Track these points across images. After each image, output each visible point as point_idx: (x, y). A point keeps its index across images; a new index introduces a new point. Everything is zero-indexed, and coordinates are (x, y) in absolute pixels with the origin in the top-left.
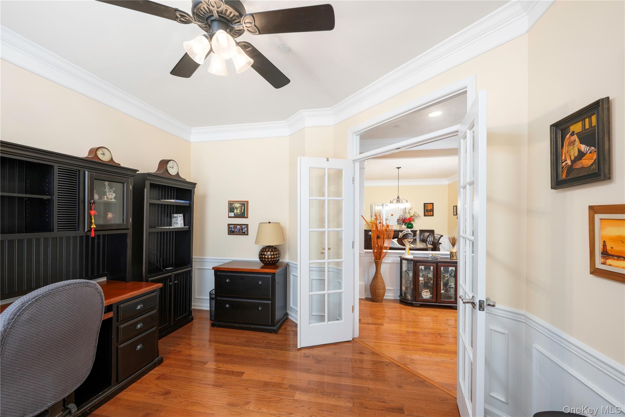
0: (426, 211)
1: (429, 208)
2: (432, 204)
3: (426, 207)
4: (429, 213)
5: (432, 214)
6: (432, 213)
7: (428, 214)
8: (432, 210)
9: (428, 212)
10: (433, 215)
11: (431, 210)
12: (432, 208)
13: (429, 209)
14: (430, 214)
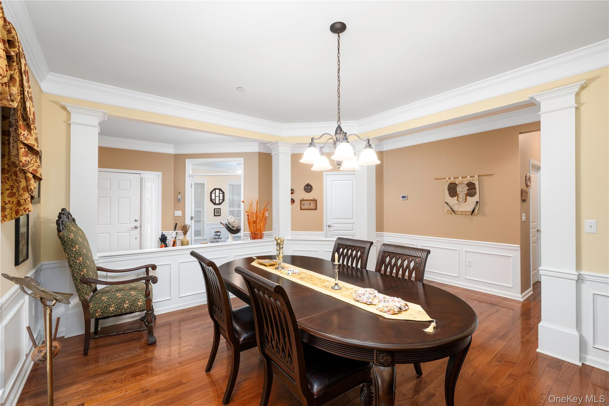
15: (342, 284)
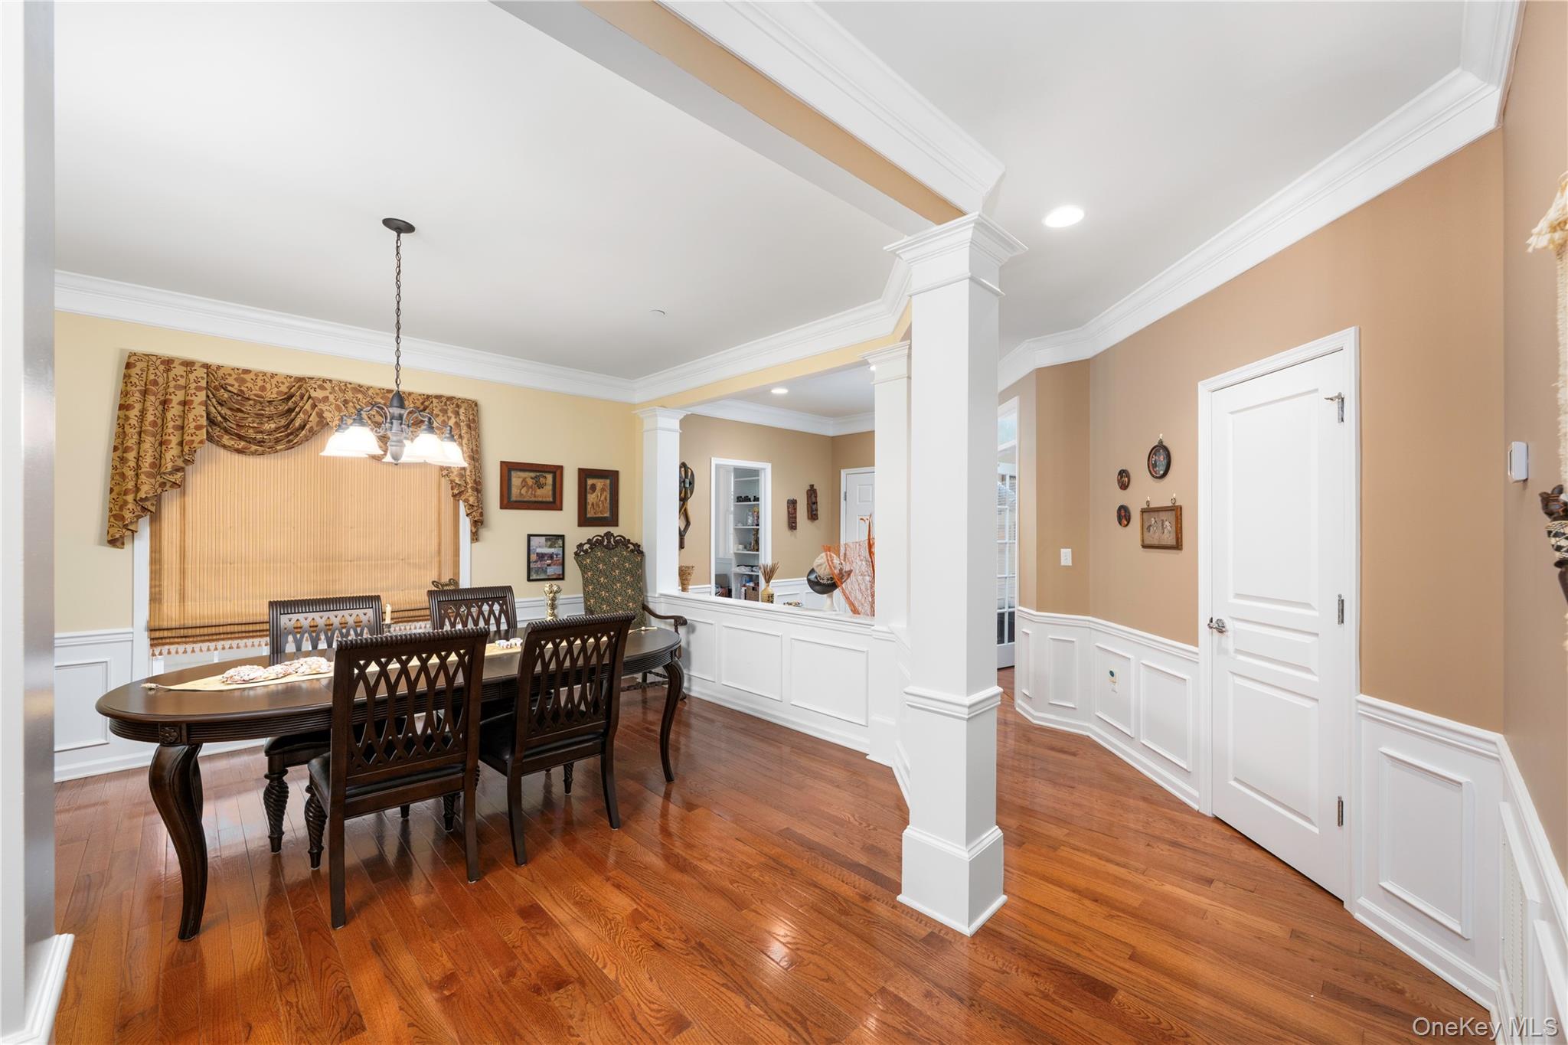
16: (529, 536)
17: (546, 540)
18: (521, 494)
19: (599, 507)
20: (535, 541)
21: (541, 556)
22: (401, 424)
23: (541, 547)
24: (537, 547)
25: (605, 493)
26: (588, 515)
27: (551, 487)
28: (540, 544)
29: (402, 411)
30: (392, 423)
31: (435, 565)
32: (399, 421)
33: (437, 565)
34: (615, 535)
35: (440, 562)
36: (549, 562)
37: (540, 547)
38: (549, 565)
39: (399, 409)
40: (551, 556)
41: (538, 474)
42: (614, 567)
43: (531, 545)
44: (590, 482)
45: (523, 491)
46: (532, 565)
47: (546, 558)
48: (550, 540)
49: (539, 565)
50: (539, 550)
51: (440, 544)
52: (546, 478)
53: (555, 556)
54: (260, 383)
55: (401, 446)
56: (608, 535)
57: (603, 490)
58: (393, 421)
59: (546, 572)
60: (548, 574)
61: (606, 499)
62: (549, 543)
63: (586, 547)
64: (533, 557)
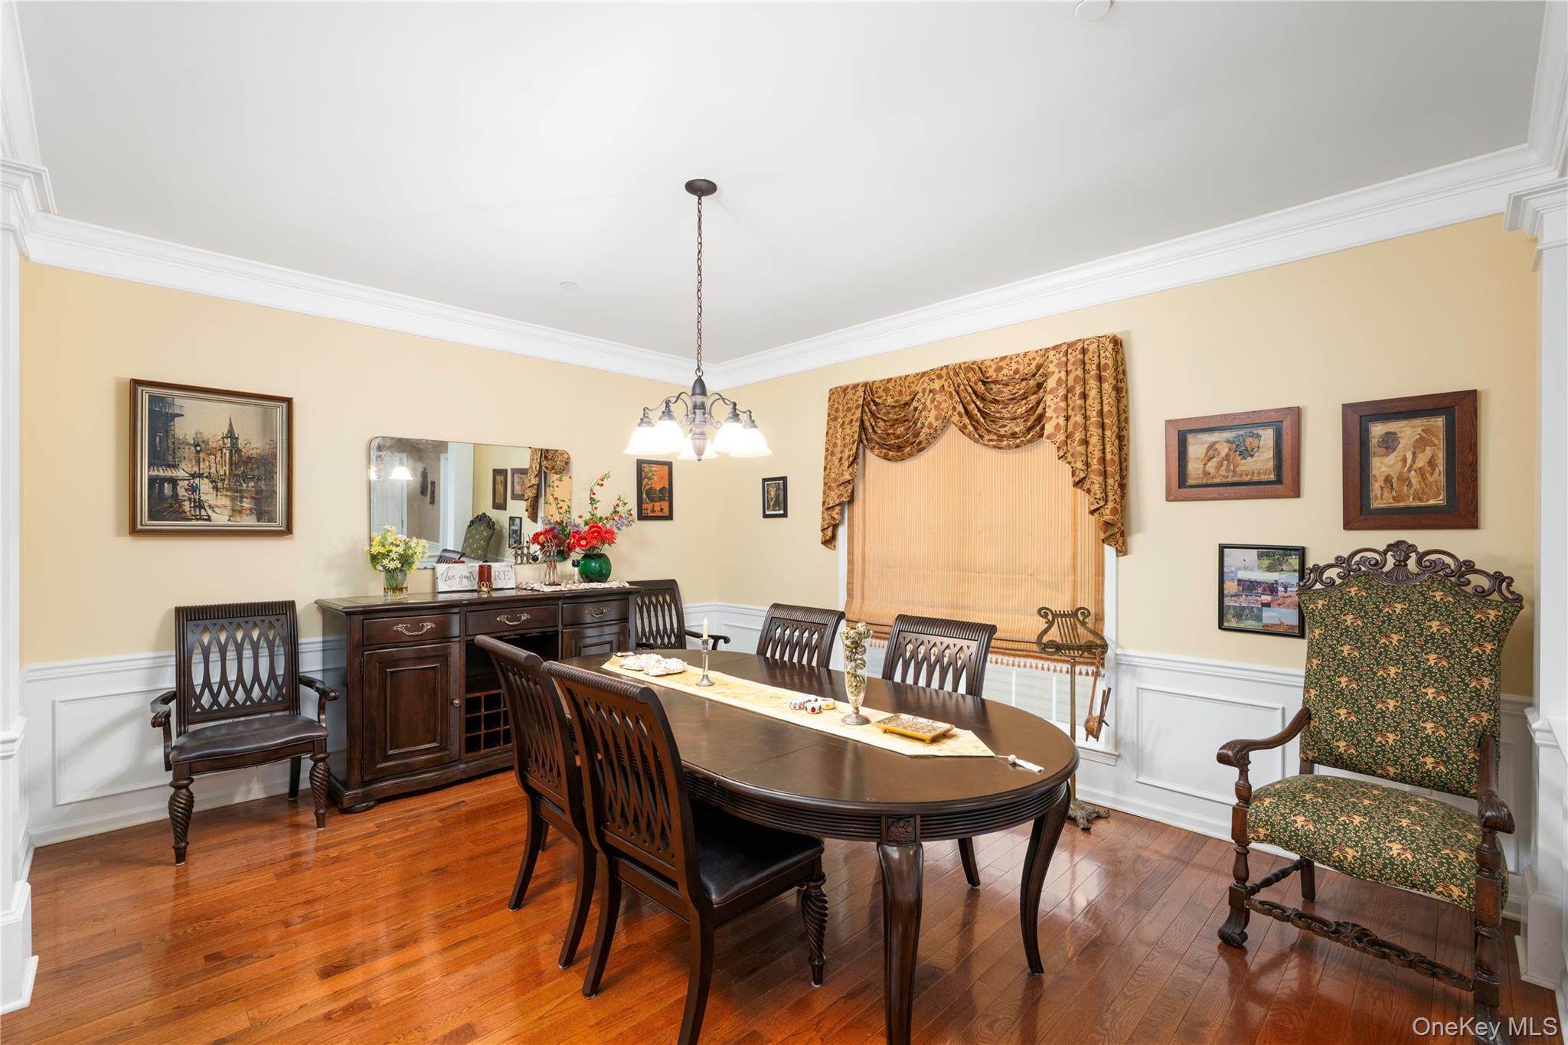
0: (644, 496)
1: (657, 484)
2: (667, 467)
3: (646, 477)
4: (657, 506)
5: (666, 512)
6: (665, 505)
7: (653, 511)
8: (667, 494)
9: (652, 500)
10: (670, 517)
11: (662, 490)
12: (667, 486)
13: (658, 487)
14: (662, 510)
15: (714, 675)
16: (1222, 548)
17: (1260, 556)
18: (1206, 474)
19: (1410, 485)
20: (1232, 558)
21: (1249, 586)
22: (704, 414)
23: (1247, 567)
24: (1239, 569)
25: (1429, 451)
26: (1375, 504)
27: (1270, 454)
28: (1247, 564)
29: (704, 399)
30: (695, 413)
31: (1069, 585)
32: (703, 411)
33: (1071, 585)
34: (1421, 550)
35: (1075, 582)
36: (1266, 598)
37: (1245, 568)
38: (1267, 605)
39: (702, 397)
40: (1272, 589)
41: (1241, 432)
42: (1389, 623)
43: (1225, 564)
44: (1378, 430)
45: (1211, 467)
46: (1228, 601)
47: (1260, 590)
48: (1268, 555)
49: (1243, 601)
50: (1243, 575)
51: (1074, 557)
52: (1259, 436)
53: (1281, 589)
54: (898, 388)
55: (704, 439)
56: (1401, 549)
57: (1421, 444)
58: (697, 411)
59: (1259, 618)
60: (1265, 621)
61: (1431, 463)
62: (1266, 562)
63: (1332, 573)
64: (1231, 587)
